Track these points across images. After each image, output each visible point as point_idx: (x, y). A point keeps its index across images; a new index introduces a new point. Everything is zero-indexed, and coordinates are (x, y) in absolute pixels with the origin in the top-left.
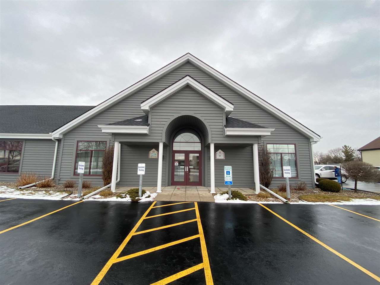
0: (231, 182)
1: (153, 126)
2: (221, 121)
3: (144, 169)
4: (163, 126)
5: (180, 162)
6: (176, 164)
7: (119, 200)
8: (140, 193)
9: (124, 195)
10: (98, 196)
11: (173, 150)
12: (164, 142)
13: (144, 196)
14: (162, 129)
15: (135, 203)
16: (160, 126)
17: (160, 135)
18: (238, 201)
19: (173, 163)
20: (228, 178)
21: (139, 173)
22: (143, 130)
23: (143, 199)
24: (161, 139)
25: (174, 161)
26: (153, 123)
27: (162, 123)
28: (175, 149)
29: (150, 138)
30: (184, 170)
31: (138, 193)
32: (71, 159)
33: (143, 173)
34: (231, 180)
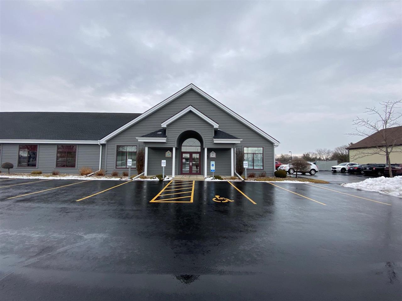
0: (214, 170)
1: (169, 137)
2: (211, 134)
3: (165, 163)
4: (175, 137)
5: (187, 159)
6: (184, 161)
7: (152, 180)
8: (163, 177)
9: (154, 178)
10: (139, 178)
11: (182, 151)
12: (176, 147)
13: (166, 178)
14: (174, 139)
15: (161, 181)
16: (173, 137)
17: (174, 143)
18: (218, 180)
19: (182, 161)
20: (213, 168)
21: (162, 165)
22: (163, 140)
23: (165, 179)
24: (174, 145)
25: (182, 158)
26: (169, 135)
27: (174, 135)
28: (182, 150)
29: (168, 144)
30: (189, 165)
31: (162, 176)
32: (113, 157)
33: (165, 166)
34: (214, 169)
